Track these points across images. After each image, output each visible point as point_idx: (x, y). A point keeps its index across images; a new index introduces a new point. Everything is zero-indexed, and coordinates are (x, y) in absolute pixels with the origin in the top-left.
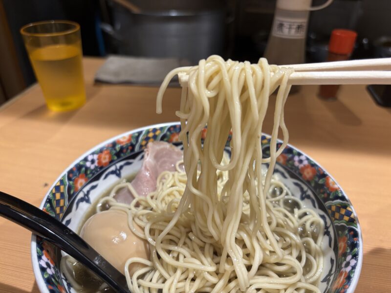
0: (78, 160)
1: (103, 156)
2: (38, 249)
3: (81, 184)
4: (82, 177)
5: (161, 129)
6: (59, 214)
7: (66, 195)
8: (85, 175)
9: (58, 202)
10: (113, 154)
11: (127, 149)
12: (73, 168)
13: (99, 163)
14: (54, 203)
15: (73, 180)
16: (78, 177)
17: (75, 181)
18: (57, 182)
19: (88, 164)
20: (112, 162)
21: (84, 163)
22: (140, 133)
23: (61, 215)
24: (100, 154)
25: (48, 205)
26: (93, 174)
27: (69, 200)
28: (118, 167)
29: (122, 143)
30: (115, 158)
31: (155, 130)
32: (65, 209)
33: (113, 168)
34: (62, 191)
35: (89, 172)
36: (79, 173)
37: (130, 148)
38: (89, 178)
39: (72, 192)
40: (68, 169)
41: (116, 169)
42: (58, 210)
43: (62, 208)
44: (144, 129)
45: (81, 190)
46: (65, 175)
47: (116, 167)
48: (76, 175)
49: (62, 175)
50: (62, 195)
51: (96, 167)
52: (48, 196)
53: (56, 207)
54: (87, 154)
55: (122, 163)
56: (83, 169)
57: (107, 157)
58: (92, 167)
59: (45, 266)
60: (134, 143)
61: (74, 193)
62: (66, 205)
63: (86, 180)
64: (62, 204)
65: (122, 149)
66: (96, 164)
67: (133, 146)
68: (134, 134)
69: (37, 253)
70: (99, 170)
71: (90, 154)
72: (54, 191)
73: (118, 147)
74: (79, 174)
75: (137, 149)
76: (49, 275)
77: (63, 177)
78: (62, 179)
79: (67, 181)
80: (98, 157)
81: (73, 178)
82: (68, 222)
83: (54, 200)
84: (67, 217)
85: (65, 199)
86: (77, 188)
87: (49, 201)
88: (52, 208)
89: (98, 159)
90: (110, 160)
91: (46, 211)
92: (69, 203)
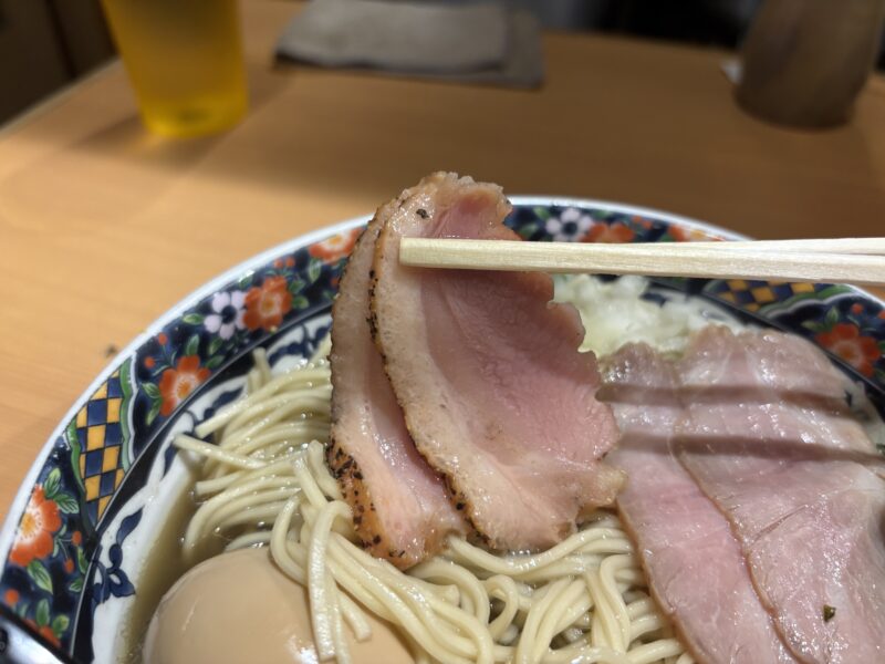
0: (175, 313)
1: (263, 293)
3: (185, 388)
4: (188, 368)
6: (96, 501)
7: (129, 431)
8: (197, 360)
9: (95, 458)
10: (297, 292)
12: (159, 335)
13: (247, 319)
14: (78, 464)
15: (156, 380)
16: (174, 367)
17: (164, 382)
18: (95, 388)
19: (212, 323)
20: (291, 316)
21: (197, 319)
23: (104, 504)
24: (254, 289)
25: (56, 473)
26: (229, 355)
27: (138, 446)
28: (312, 332)
29: (328, 255)
30: (305, 303)
32: (120, 478)
33: (295, 336)
34: (112, 417)
35: (212, 350)
36: (180, 353)
38: (213, 369)
39: (150, 419)
40: (142, 340)
41: (306, 339)
42: (92, 487)
43: (108, 479)
45: (184, 409)
46: (129, 360)
47: (305, 331)
48: (166, 362)
49: (118, 360)
50: (113, 433)
51: (238, 332)
52: (60, 439)
53: (86, 477)
54: (212, 288)
55: (322, 321)
56: (195, 339)
57: (277, 299)
58: (226, 332)
61: (156, 423)
62: (125, 464)
63: (202, 377)
64: (109, 462)
65: (326, 275)
66: (239, 322)
70: (246, 341)
71: (221, 291)
72: (82, 422)
73: (313, 271)
74: (178, 357)
77: (121, 367)
78: (116, 375)
79: (132, 381)
80: (247, 298)
81: (157, 372)
82: (132, 522)
83: (81, 453)
84: (128, 509)
85: (121, 446)
86: (170, 404)
87: (61, 458)
88: (70, 484)
89: (245, 307)
90: (287, 311)
91: (44, 496)
92: (136, 457)
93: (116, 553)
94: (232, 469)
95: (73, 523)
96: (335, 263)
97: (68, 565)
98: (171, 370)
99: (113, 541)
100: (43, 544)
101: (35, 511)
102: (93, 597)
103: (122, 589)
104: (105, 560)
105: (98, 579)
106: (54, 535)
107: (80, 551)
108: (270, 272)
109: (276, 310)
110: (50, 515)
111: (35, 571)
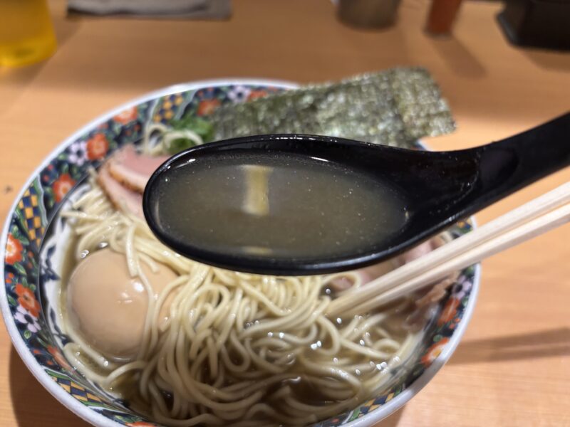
0: (55, 153)
1: (95, 143)
2: (9, 297)
3: (65, 189)
4: (65, 179)
5: (184, 94)
6: (35, 240)
7: (43, 209)
8: (69, 175)
9: (30, 221)
10: (111, 139)
11: (133, 130)
12: (49, 166)
13: (90, 154)
14: (25, 224)
15: (52, 186)
16: (59, 180)
17: (54, 187)
18: (23, 191)
19: (72, 158)
20: (109, 152)
21: (66, 157)
22: (150, 103)
23: (39, 241)
24: (90, 140)
25: (15, 228)
26: (83, 173)
27: (48, 216)
29: (124, 120)
30: (115, 144)
31: (173, 97)
32: (43, 231)
34: (34, 204)
35: (75, 171)
36: (60, 173)
37: (136, 128)
38: (77, 180)
39: (51, 204)
40: (40, 168)
42: (32, 234)
43: (38, 231)
44: (156, 96)
45: (66, 199)
46: (36, 179)
48: (54, 178)
49: (32, 178)
50: (36, 210)
51: (86, 161)
52: (14, 215)
53: (29, 229)
54: (69, 141)
56: (66, 167)
57: (102, 144)
58: (80, 162)
59: (23, 321)
60: (142, 120)
61: (55, 206)
62: (44, 224)
63: (72, 183)
64: (37, 222)
65: (123, 131)
66: (85, 157)
67: (140, 125)
68: (140, 106)
69: (9, 303)
71: (74, 143)
72: (21, 206)
73: (117, 128)
76: (32, 333)
77: (33, 181)
78: (32, 185)
79: (40, 188)
80: (88, 145)
81: (51, 183)
82: (51, 250)
83: (24, 220)
84: (49, 244)
85: (41, 216)
86: (59, 197)
87: (16, 222)
88: (22, 232)
89: (87, 149)
90: (107, 149)
91: (13, 238)
92: (48, 222)
93: (48, 262)
94: (92, 222)
95: (28, 248)
96: (127, 124)
97: (30, 266)
98: (57, 182)
99: (46, 257)
100: (18, 256)
101: (10, 243)
102: (43, 279)
103: (54, 277)
104: (44, 264)
105: (43, 272)
106: (21, 253)
107: (33, 260)
109: (102, 150)
110: (18, 245)
111: (18, 266)
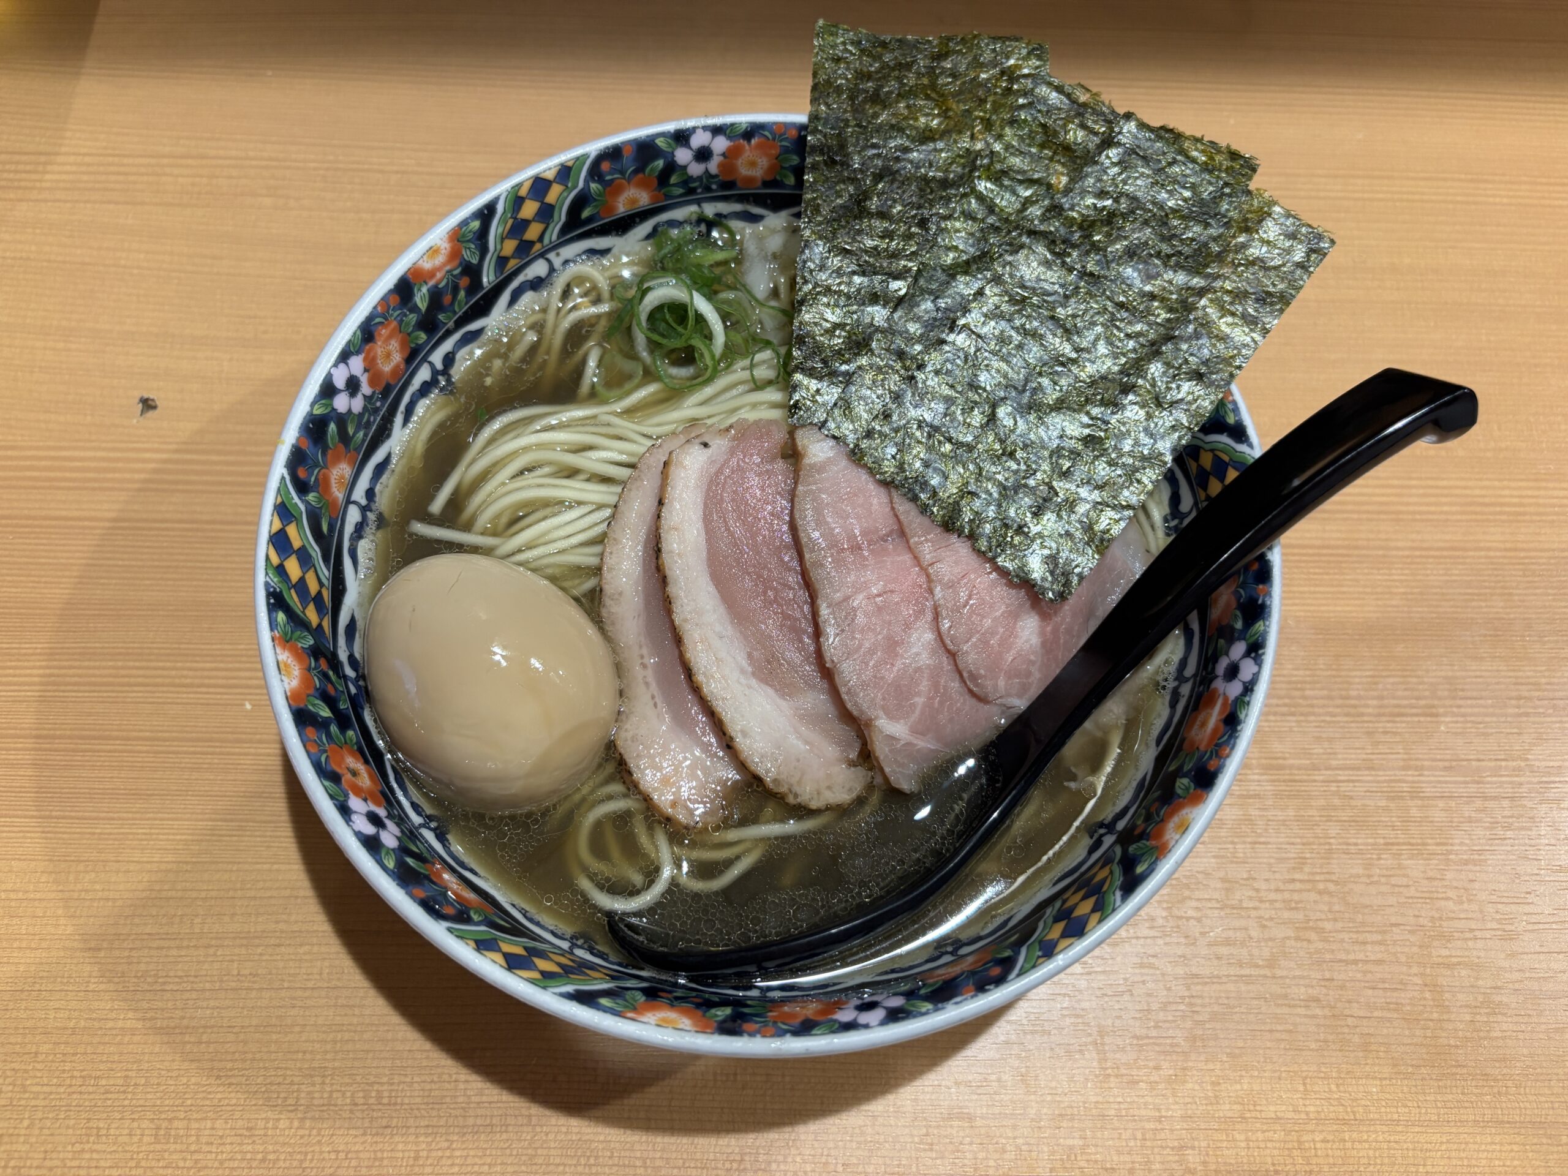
0: (303, 406)
1: (379, 348)
2: (327, 783)
3: (341, 480)
4: (337, 459)
6: (320, 626)
7: (315, 551)
8: (342, 446)
9: (301, 587)
10: (411, 329)
11: (456, 289)
12: (298, 439)
13: (372, 382)
14: (293, 599)
15: (316, 486)
16: (326, 465)
17: (323, 486)
18: (268, 521)
19: (341, 403)
20: (414, 356)
21: (327, 405)
23: (326, 624)
24: (368, 347)
25: (281, 617)
26: (368, 425)
27: (326, 559)
28: (439, 366)
29: (432, 274)
30: (423, 336)
31: (538, 184)
32: (326, 595)
33: (423, 374)
34: (296, 543)
35: (351, 429)
36: (325, 448)
37: (465, 282)
38: (357, 449)
39: (324, 525)
41: (435, 373)
42: (312, 615)
43: (318, 600)
45: (347, 502)
46: (283, 478)
47: (432, 366)
48: (316, 465)
49: (273, 484)
50: (303, 557)
51: (369, 400)
52: (267, 584)
53: (304, 609)
54: (324, 365)
55: (447, 346)
56: (332, 427)
57: (394, 345)
58: (357, 404)
59: (369, 829)
60: (475, 261)
61: (331, 527)
62: (324, 581)
63: (352, 463)
64: (313, 587)
65: (435, 297)
66: (366, 389)
67: (472, 272)
68: (465, 223)
69: (332, 797)
70: (378, 404)
71: (335, 365)
72: (275, 559)
73: (421, 298)
74: (324, 453)
75: (488, 278)
76: (394, 850)
77: (279, 490)
78: (279, 500)
79: (296, 499)
80: (365, 360)
81: (313, 479)
83: (290, 589)
85: (314, 566)
86: (335, 502)
87: (276, 601)
88: (297, 621)
89: (366, 370)
90: (406, 354)
91: (284, 641)
92: (329, 570)
95: (315, 653)
96: (441, 280)
97: (330, 689)
98: (323, 471)
99: (347, 653)
100: (306, 681)
101: (285, 656)
104: (349, 672)
105: (353, 690)
106: (309, 669)
107: (331, 673)
108: (378, 320)
109: (397, 358)
110: (297, 653)
111: (314, 705)
